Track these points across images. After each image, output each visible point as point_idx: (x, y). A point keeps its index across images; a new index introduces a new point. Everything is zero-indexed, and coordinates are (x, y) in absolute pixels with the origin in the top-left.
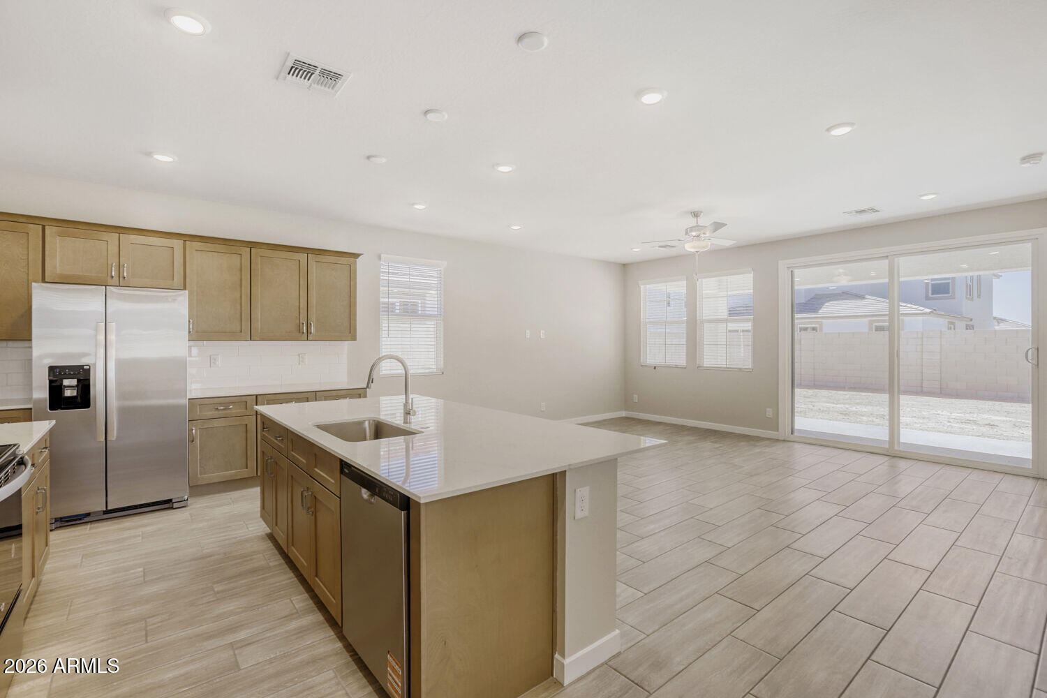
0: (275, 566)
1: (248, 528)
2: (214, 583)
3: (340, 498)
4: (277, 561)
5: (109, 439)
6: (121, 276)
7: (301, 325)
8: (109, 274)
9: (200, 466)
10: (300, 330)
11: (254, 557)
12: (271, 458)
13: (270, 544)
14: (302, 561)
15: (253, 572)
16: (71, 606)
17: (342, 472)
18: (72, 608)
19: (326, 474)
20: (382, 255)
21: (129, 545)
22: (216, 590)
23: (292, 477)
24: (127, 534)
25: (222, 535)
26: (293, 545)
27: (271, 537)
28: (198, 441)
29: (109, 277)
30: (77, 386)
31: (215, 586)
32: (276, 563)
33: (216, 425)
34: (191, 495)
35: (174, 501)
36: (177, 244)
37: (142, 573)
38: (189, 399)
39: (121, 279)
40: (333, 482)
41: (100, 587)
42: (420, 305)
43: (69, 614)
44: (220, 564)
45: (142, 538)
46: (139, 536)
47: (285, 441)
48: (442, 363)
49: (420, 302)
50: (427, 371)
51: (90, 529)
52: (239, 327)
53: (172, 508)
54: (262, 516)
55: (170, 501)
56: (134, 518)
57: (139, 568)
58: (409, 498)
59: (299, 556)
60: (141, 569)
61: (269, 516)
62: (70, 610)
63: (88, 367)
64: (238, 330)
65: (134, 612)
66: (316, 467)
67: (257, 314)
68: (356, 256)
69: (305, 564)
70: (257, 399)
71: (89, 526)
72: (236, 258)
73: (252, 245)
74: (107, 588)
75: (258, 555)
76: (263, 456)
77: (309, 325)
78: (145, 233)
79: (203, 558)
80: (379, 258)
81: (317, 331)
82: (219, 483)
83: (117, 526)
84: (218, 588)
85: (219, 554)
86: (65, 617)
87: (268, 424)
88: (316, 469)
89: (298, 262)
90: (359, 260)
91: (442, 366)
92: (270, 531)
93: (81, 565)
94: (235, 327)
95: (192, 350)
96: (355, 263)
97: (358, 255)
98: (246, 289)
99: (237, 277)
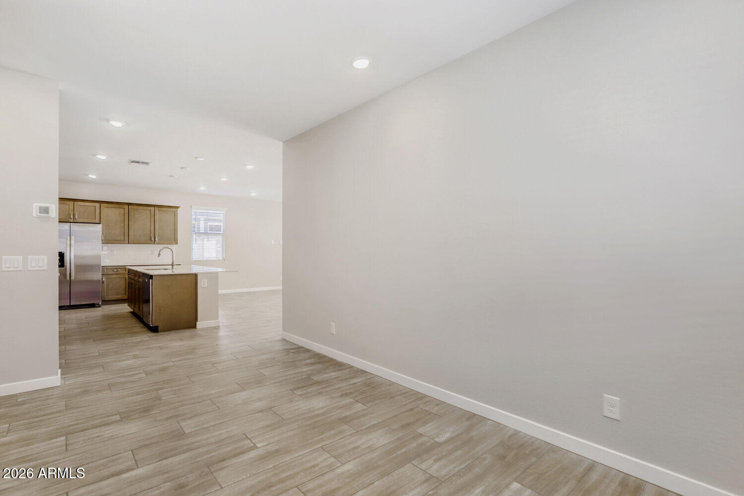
5: (71, 280)
6: (74, 218)
7: (151, 238)
8: (70, 218)
9: (106, 293)
10: (151, 240)
20: (193, 207)
28: (105, 283)
33: (113, 277)
35: (96, 304)
36: (97, 205)
38: (102, 266)
39: (75, 220)
48: (224, 255)
50: (217, 259)
52: (124, 238)
53: (95, 307)
55: (94, 304)
56: (81, 309)
63: (63, 253)
64: (123, 240)
67: (132, 233)
68: (177, 207)
72: (122, 211)
73: (129, 204)
77: (155, 238)
78: (85, 201)
80: (191, 207)
81: (159, 240)
82: (114, 300)
83: (74, 310)
87: (129, 271)
89: (150, 211)
90: (179, 209)
91: (224, 257)
92: (133, 311)
94: (122, 238)
95: (104, 247)
96: (177, 211)
97: (179, 207)
98: (126, 223)
99: (122, 218)
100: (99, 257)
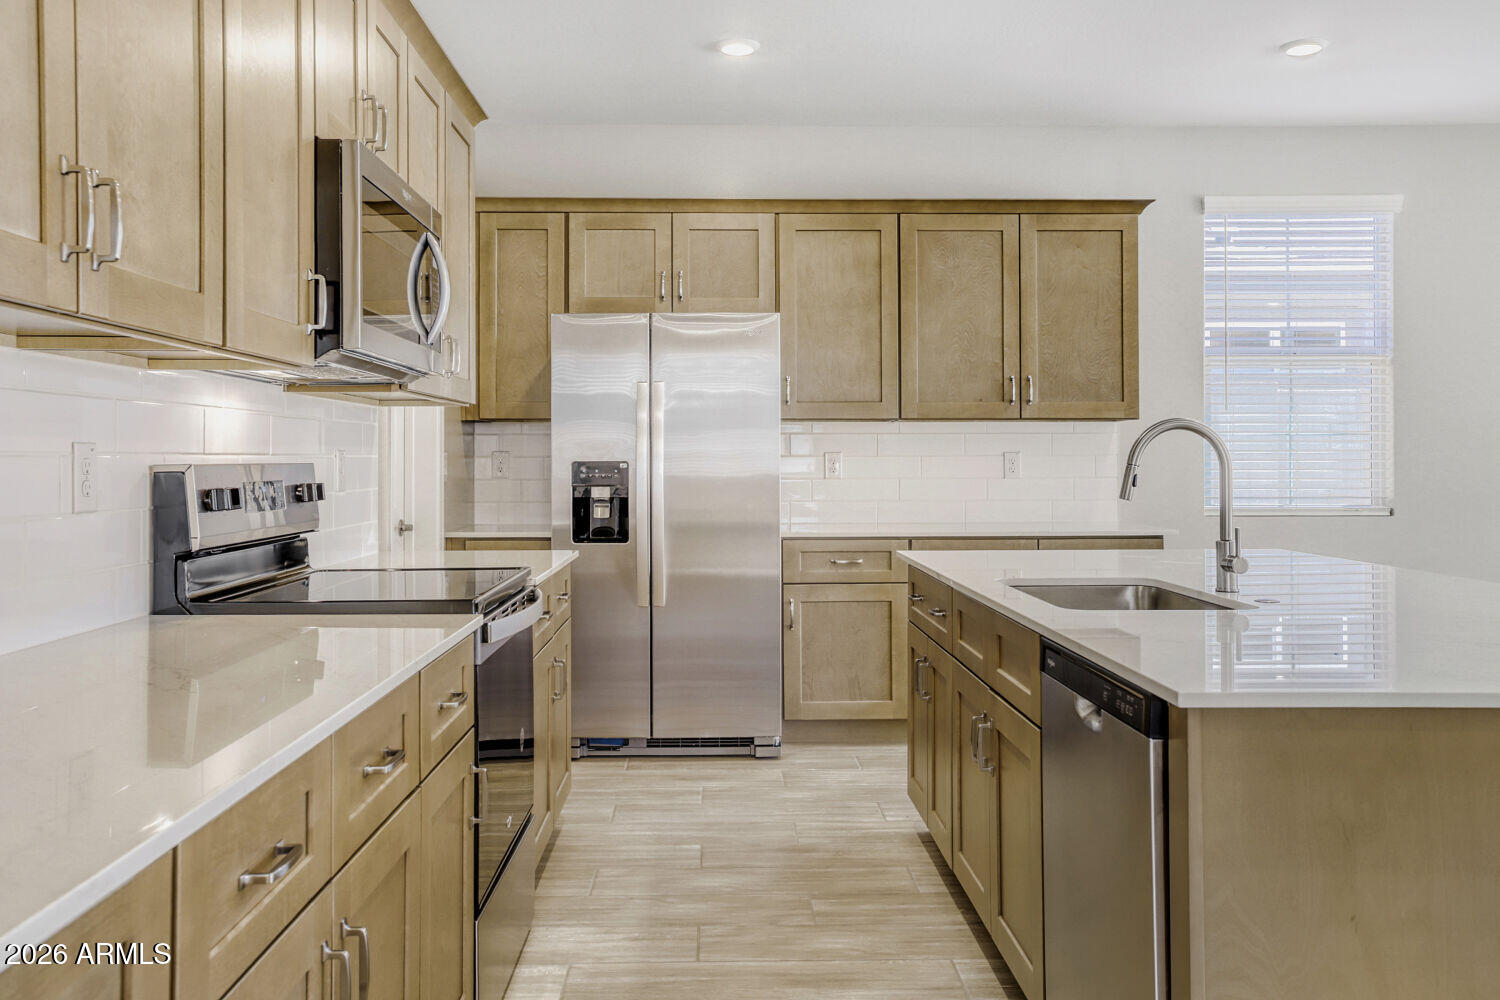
0: (929, 895)
1: (884, 816)
2: (814, 897)
3: (1040, 728)
4: (932, 884)
5: (654, 604)
6: (675, 294)
7: (1006, 382)
8: (657, 294)
9: (804, 682)
10: (1004, 397)
11: (889, 869)
12: (926, 660)
13: (925, 855)
14: (977, 884)
15: (887, 894)
16: (596, 877)
17: (1043, 667)
18: (597, 880)
19: (1019, 679)
20: (1207, 200)
21: (683, 804)
22: (815, 909)
23: (960, 694)
24: (679, 786)
25: (839, 819)
26: (961, 850)
27: (928, 841)
28: (799, 629)
29: (657, 300)
30: (611, 500)
31: (813, 901)
32: (932, 890)
33: (831, 599)
34: (788, 740)
35: (756, 743)
36: (764, 221)
37: (699, 854)
38: (784, 539)
39: (676, 299)
40: (1029, 693)
41: (636, 860)
42: (1343, 333)
43: (593, 888)
44: (828, 867)
45: (703, 799)
46: (698, 793)
47: (949, 619)
48: (1390, 481)
49: (1342, 324)
50: (1340, 504)
51: (628, 768)
52: (877, 391)
53: (753, 757)
54: (912, 793)
55: (748, 742)
56: (694, 763)
57: (696, 844)
58: (1164, 704)
59: (972, 872)
60: (698, 847)
61: (922, 789)
62: (595, 882)
63: (625, 466)
64: (878, 399)
65: (683, 909)
66: (1000, 667)
67: (913, 362)
68: (1137, 206)
69: (982, 888)
70: (911, 543)
71: (625, 763)
72: (869, 243)
73: (902, 207)
74: (646, 863)
75: (898, 869)
76: (913, 657)
77: (1023, 383)
78: (713, 207)
79: (794, 850)
80: (1201, 205)
81: (1042, 396)
82: (840, 722)
83: (666, 772)
84: (819, 906)
85: (828, 851)
86: (589, 890)
87: (921, 585)
88: (1000, 671)
89: (998, 235)
90: (1144, 218)
91: (1390, 494)
92: (927, 830)
93: (612, 820)
94: (870, 389)
95: (795, 440)
96: (1134, 225)
97: (1143, 204)
98: (889, 306)
99: (872, 282)
100: (768, 487)
